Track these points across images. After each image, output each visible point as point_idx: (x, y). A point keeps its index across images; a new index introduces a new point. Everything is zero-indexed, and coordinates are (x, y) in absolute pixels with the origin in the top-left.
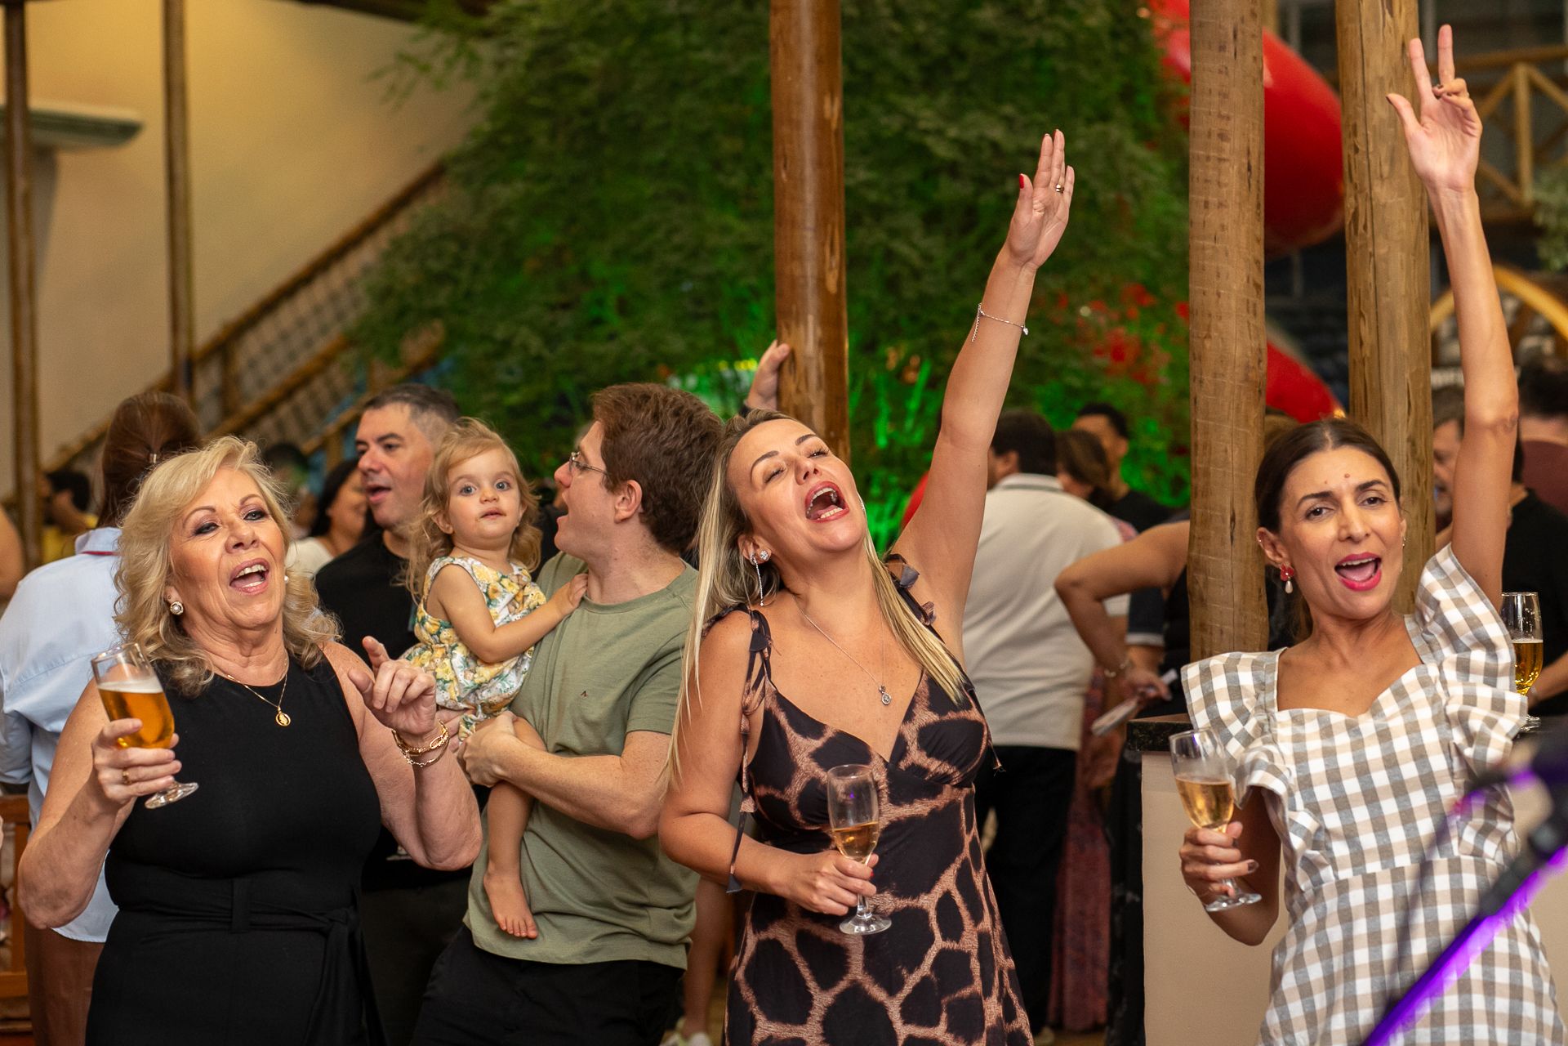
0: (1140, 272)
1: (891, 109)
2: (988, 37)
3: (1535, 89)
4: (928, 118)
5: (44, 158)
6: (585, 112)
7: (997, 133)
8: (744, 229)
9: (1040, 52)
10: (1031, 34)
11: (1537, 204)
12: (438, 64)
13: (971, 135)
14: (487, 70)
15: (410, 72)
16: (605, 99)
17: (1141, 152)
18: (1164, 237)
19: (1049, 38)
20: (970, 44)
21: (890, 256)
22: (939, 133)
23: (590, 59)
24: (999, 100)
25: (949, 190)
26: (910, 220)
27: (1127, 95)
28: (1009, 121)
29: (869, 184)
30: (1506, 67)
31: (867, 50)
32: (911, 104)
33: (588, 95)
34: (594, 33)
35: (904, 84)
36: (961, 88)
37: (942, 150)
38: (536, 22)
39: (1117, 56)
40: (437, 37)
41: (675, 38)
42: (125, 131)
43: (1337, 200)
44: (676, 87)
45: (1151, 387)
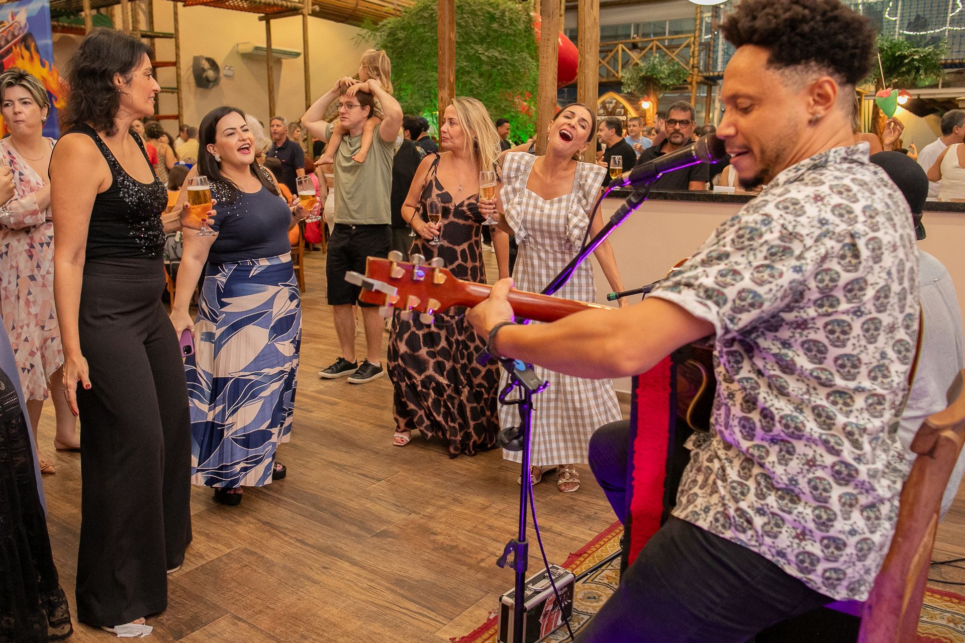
0: (529, 89)
1: (472, 48)
2: (496, 31)
3: (623, 50)
4: (481, 50)
5: (279, 61)
6: (400, 48)
7: (497, 54)
8: (436, 75)
9: (508, 35)
10: (505, 31)
11: (622, 77)
12: (367, 36)
13: (490, 55)
14: (378, 38)
15: (361, 38)
16: (405, 45)
17: (531, 60)
18: (535, 81)
19: (510, 32)
20: (491, 33)
21: (471, 83)
22: (483, 54)
23: (401, 35)
24: (497, 46)
25: (485, 68)
26: (476, 75)
27: (528, 46)
28: (500, 52)
29: (467, 66)
30: (617, 44)
31: (466, 34)
32: (476, 47)
33: (401, 43)
34: (403, 28)
35: (475, 42)
36: (489, 44)
37: (484, 58)
38: (389, 26)
39: (525, 36)
40: (366, 31)
41: (421, 30)
42: (298, 55)
43: (575, 74)
44: (422, 42)
45: (531, 117)
